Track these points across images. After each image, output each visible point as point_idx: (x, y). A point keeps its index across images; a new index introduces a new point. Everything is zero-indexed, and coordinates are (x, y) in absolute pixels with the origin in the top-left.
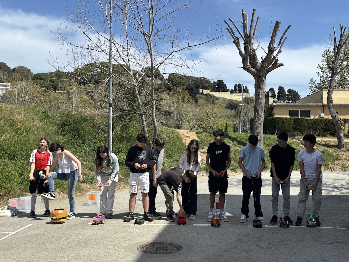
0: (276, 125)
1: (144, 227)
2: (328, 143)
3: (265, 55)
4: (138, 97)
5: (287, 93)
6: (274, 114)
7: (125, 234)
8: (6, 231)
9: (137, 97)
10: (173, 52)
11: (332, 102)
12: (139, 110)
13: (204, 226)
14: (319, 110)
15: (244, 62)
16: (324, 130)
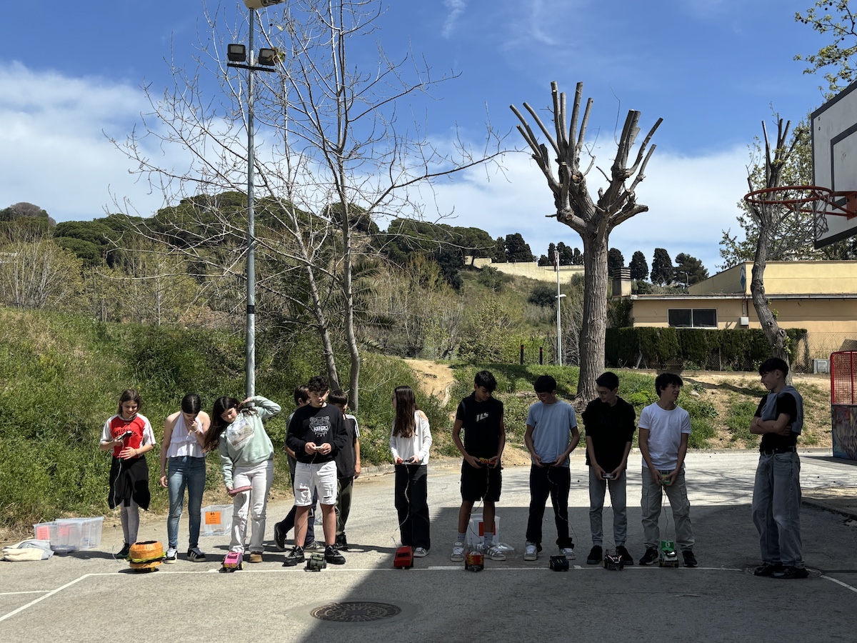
0: (637, 346)
1: (326, 574)
2: (756, 386)
3: (606, 186)
4: (315, 288)
5: (675, 265)
6: (633, 319)
7: (286, 589)
8: (39, 590)
9: (310, 288)
10: (393, 187)
11: (762, 291)
12: (316, 317)
13: (450, 571)
14: (738, 310)
15: (559, 203)
16: (750, 355)
